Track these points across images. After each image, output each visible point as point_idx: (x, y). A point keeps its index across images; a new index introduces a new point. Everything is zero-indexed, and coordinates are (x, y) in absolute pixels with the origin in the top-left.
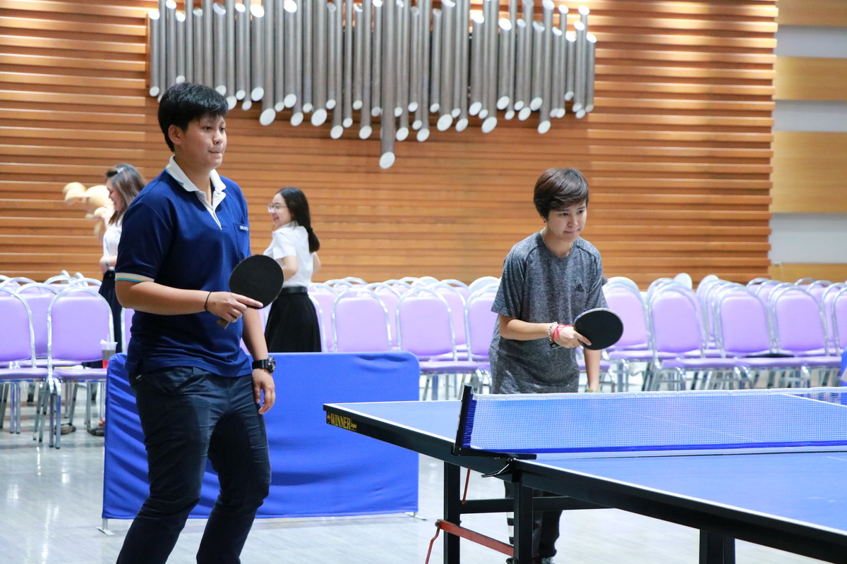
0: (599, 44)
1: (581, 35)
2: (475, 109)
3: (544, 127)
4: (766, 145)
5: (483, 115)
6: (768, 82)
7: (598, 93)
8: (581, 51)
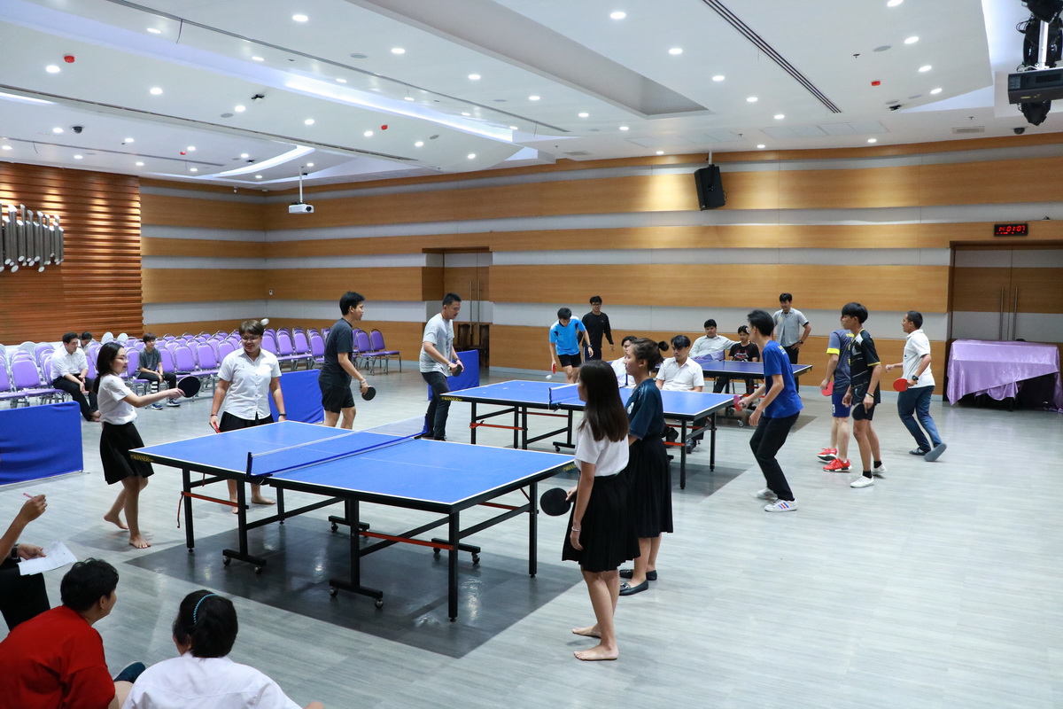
0: (65, 232)
1: (56, 228)
2: (8, 262)
3: (41, 269)
4: (139, 275)
5: (12, 264)
6: (138, 248)
7: (66, 253)
8: (57, 235)
